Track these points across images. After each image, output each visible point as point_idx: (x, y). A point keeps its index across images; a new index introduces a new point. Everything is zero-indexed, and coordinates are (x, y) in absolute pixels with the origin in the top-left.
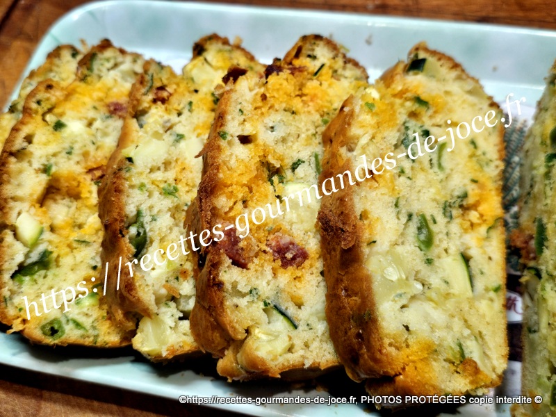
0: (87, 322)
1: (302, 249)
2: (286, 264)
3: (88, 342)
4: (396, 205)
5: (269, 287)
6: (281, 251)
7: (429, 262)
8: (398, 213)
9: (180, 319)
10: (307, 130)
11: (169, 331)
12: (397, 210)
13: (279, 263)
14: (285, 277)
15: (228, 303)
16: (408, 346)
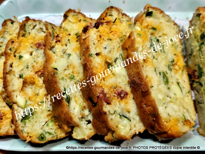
0: (52, 131)
1: (126, 92)
2: (122, 98)
3: (55, 138)
4: (155, 71)
5: (120, 109)
6: (119, 94)
7: (169, 88)
8: (156, 73)
9: (87, 124)
10: (117, 46)
11: (85, 130)
12: (156, 72)
13: (120, 99)
14: (123, 103)
15: (109, 119)
16: (170, 121)
